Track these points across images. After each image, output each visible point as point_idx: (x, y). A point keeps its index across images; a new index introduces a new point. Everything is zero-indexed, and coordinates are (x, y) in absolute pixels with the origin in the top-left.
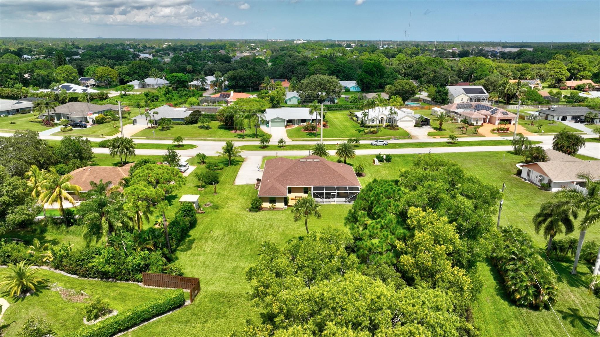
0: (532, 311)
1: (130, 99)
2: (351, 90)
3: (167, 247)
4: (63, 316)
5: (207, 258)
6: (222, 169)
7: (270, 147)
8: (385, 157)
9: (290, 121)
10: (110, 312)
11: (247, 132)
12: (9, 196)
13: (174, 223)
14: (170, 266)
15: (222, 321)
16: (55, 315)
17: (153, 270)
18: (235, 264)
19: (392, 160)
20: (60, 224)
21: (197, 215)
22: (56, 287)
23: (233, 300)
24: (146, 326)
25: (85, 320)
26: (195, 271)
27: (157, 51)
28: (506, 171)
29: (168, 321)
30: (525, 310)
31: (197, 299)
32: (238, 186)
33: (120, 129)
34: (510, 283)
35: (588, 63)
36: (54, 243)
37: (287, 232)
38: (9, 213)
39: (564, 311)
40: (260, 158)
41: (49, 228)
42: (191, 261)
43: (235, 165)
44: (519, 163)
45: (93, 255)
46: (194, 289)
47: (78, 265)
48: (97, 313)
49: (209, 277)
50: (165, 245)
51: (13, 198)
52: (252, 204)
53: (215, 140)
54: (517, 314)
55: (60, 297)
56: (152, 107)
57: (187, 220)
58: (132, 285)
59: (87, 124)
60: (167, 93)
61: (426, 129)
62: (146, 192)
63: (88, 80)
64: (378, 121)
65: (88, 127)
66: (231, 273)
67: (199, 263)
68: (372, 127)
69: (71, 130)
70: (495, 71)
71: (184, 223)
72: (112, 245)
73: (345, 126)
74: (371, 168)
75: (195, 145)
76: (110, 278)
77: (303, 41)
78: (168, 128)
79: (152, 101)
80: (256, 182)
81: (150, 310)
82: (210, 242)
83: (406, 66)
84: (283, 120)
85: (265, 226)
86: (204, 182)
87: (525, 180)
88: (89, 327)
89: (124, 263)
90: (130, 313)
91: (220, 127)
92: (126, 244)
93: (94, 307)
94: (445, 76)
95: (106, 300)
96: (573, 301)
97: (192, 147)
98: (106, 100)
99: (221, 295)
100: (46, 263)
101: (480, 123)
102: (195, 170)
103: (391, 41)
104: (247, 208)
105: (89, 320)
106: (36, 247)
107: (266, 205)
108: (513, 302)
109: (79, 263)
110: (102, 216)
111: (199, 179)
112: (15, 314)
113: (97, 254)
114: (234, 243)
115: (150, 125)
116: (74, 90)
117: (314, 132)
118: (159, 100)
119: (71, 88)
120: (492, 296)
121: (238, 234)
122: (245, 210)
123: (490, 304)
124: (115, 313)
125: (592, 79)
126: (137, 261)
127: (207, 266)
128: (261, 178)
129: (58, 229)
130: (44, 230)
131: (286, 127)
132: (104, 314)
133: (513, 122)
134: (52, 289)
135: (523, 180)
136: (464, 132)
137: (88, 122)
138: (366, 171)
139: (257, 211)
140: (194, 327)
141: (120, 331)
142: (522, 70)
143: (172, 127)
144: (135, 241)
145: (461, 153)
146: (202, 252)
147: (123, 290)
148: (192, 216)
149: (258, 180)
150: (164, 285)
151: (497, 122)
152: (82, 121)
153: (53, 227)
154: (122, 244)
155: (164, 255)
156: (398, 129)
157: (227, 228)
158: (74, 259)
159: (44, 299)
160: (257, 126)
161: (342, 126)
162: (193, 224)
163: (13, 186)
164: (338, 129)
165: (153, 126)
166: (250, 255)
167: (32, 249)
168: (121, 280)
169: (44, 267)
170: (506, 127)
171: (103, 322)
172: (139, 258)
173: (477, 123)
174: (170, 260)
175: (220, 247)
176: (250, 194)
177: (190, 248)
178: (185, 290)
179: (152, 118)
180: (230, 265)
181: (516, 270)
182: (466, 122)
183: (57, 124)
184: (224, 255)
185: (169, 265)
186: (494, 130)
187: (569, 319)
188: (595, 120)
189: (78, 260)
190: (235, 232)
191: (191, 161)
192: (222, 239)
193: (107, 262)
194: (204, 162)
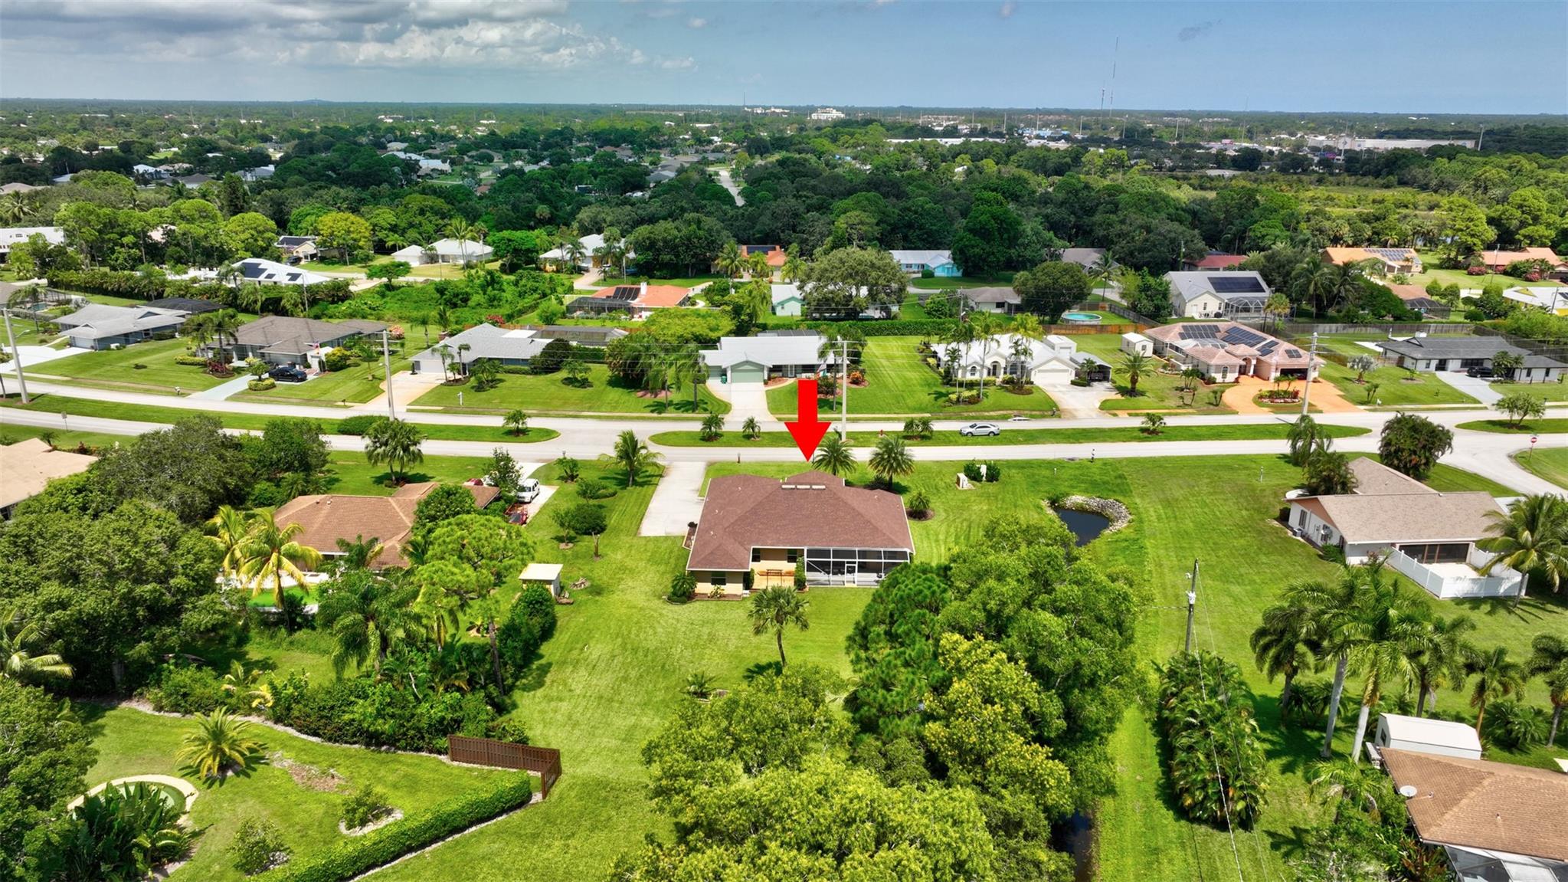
0: (1216, 832)
1: (402, 300)
2: (938, 273)
3: (495, 682)
4: (300, 817)
5: (576, 706)
6: (614, 494)
7: (724, 439)
8: (984, 470)
9: (776, 369)
10: (389, 812)
11: (675, 396)
12: (187, 576)
13: (510, 631)
14: (502, 721)
15: (603, 835)
16: (286, 816)
17: (469, 732)
18: (633, 720)
19: (1002, 477)
20: (276, 624)
21: (557, 608)
22: (282, 761)
23: (624, 795)
24: (457, 842)
25: (342, 827)
26: (551, 733)
27: (463, 150)
28: (1258, 511)
29: (499, 833)
30: (1203, 829)
31: (556, 791)
32: (648, 539)
33: (383, 386)
34: (1177, 774)
35: (1545, 205)
36: (266, 665)
37: (743, 652)
38: (186, 610)
39: (1280, 832)
40: (700, 467)
41: (253, 633)
42: (542, 712)
43: (642, 485)
44: (1296, 488)
45: (352, 699)
46: (549, 771)
47: (322, 717)
48: (365, 813)
49: (578, 748)
50: (493, 677)
51: (194, 579)
52: (674, 587)
53: (599, 418)
54: (1185, 836)
55: (290, 780)
56: (455, 327)
57: (536, 621)
58: (428, 759)
59: (307, 371)
60: (488, 284)
61: (1101, 391)
62: (459, 577)
63: (300, 242)
64: (985, 372)
65: (310, 377)
66: (624, 740)
67: (559, 717)
68: (971, 385)
69: (273, 386)
70: (1303, 225)
71: (530, 632)
72: (390, 679)
73: (906, 381)
74: (950, 495)
75: (553, 432)
76: (384, 744)
77: (835, 114)
78: (493, 383)
79: (455, 306)
80: (688, 528)
81: (465, 811)
82: (583, 672)
83: (1082, 208)
84: (760, 368)
85: (699, 636)
86: (574, 529)
87: (1295, 534)
88: (355, 840)
89: (413, 716)
90: (429, 816)
91: (614, 383)
92: (416, 677)
93: (360, 803)
94: (1173, 241)
95: (379, 789)
96: (1305, 813)
97: (548, 434)
98: (347, 302)
99: (602, 784)
100: (258, 710)
101: (1231, 377)
102: (554, 497)
103: (1067, 111)
104: (664, 593)
105: (350, 827)
106: (237, 677)
107: (704, 588)
108: (1183, 813)
109: (324, 713)
110: (367, 619)
111: (562, 525)
112: (211, 812)
113: (359, 697)
114: (633, 674)
115: (451, 376)
116: (270, 276)
117: (830, 397)
118: (470, 303)
119: (264, 270)
120: (1146, 799)
121: (641, 653)
122: (660, 598)
123: (1138, 816)
124: (398, 815)
125: (1554, 247)
126: (438, 712)
127: (576, 724)
128: (697, 521)
129: (272, 637)
130: (243, 639)
131: (766, 383)
132: (377, 817)
133: (1313, 375)
134: (275, 764)
135: (1290, 533)
136: (1188, 400)
137: (309, 366)
138: (936, 505)
139: (684, 603)
140: (549, 846)
141: (410, 850)
142: (1377, 219)
143: (501, 381)
144: (433, 672)
145: (1166, 459)
146: (566, 694)
147: (410, 770)
148: (547, 614)
149: (692, 525)
150: (490, 761)
151: (1275, 374)
152: (293, 365)
153: (261, 633)
154: (408, 677)
155: (490, 700)
156: (1029, 392)
157: (619, 640)
158: (315, 705)
159: (260, 784)
160: (700, 380)
161: (898, 382)
162: (547, 632)
163: (195, 554)
164: (890, 391)
165: (458, 377)
166: (663, 701)
167: (230, 682)
168: (405, 749)
169: (254, 719)
170: (1291, 389)
171: (379, 832)
172: (442, 707)
173: (1224, 377)
174: (501, 709)
175: (603, 682)
176: (672, 561)
177: (540, 684)
178: (531, 773)
179: (457, 360)
180: (621, 722)
181: (1190, 749)
182: (1200, 374)
183: (239, 371)
184: (611, 700)
185: (500, 719)
186: (1261, 397)
187: (1284, 849)
188: (1517, 372)
189: (321, 709)
190: (635, 650)
191: (543, 475)
192: (608, 665)
193: (380, 714)
194: (572, 478)
